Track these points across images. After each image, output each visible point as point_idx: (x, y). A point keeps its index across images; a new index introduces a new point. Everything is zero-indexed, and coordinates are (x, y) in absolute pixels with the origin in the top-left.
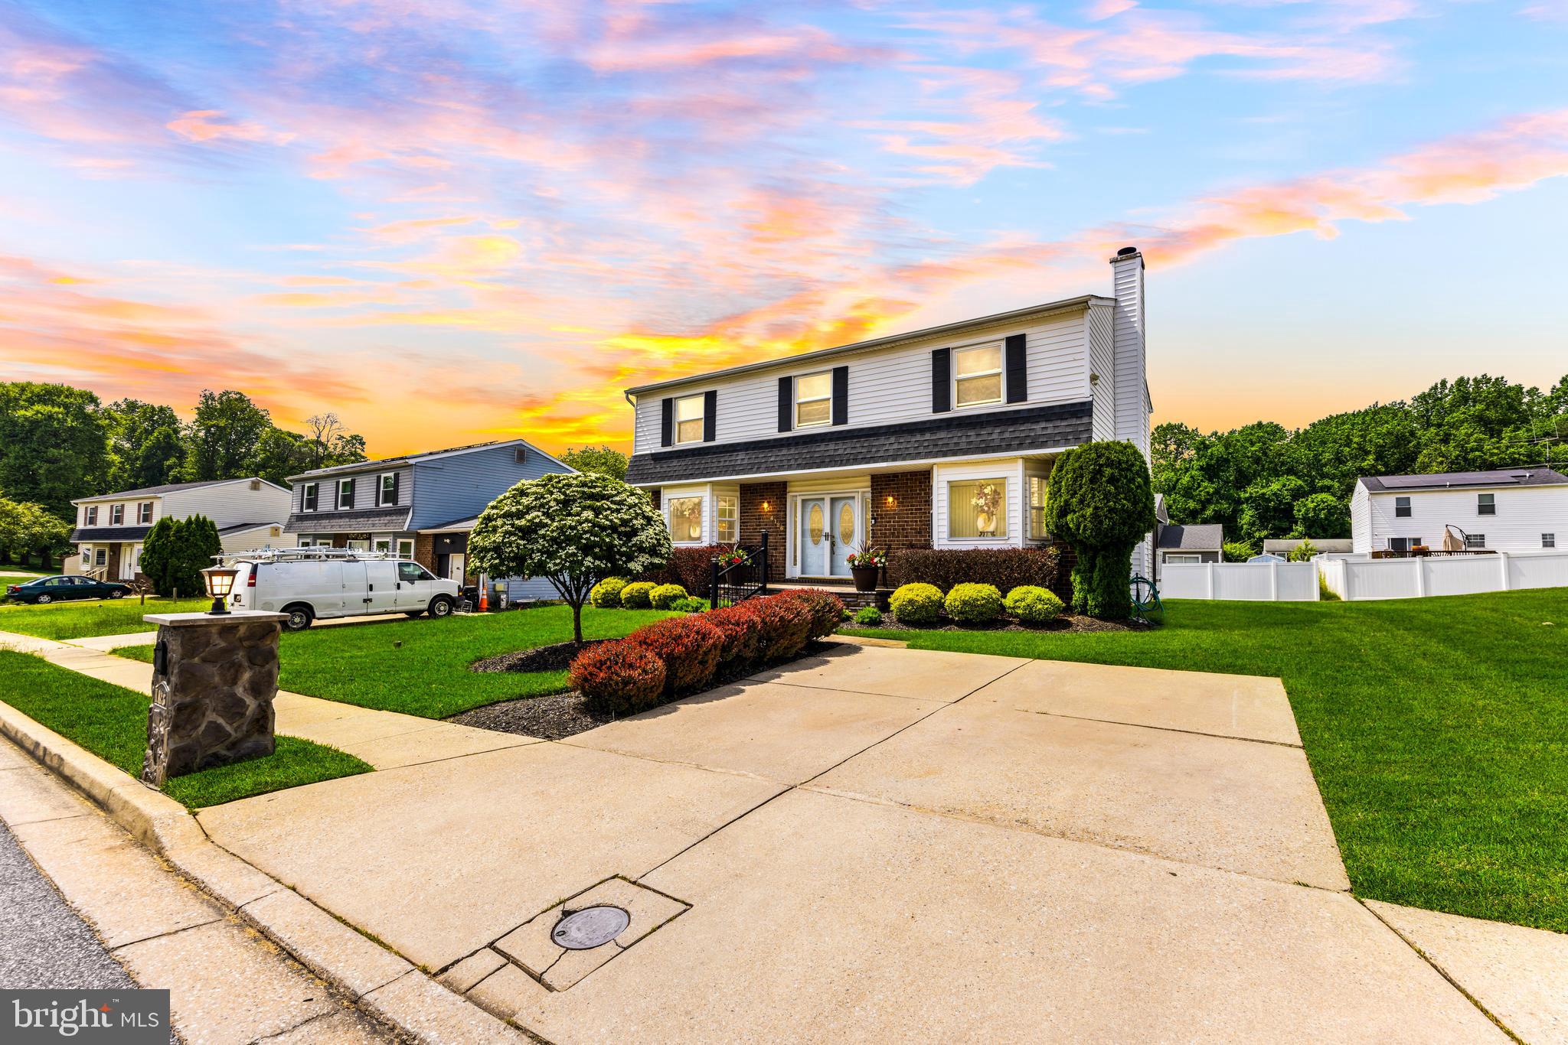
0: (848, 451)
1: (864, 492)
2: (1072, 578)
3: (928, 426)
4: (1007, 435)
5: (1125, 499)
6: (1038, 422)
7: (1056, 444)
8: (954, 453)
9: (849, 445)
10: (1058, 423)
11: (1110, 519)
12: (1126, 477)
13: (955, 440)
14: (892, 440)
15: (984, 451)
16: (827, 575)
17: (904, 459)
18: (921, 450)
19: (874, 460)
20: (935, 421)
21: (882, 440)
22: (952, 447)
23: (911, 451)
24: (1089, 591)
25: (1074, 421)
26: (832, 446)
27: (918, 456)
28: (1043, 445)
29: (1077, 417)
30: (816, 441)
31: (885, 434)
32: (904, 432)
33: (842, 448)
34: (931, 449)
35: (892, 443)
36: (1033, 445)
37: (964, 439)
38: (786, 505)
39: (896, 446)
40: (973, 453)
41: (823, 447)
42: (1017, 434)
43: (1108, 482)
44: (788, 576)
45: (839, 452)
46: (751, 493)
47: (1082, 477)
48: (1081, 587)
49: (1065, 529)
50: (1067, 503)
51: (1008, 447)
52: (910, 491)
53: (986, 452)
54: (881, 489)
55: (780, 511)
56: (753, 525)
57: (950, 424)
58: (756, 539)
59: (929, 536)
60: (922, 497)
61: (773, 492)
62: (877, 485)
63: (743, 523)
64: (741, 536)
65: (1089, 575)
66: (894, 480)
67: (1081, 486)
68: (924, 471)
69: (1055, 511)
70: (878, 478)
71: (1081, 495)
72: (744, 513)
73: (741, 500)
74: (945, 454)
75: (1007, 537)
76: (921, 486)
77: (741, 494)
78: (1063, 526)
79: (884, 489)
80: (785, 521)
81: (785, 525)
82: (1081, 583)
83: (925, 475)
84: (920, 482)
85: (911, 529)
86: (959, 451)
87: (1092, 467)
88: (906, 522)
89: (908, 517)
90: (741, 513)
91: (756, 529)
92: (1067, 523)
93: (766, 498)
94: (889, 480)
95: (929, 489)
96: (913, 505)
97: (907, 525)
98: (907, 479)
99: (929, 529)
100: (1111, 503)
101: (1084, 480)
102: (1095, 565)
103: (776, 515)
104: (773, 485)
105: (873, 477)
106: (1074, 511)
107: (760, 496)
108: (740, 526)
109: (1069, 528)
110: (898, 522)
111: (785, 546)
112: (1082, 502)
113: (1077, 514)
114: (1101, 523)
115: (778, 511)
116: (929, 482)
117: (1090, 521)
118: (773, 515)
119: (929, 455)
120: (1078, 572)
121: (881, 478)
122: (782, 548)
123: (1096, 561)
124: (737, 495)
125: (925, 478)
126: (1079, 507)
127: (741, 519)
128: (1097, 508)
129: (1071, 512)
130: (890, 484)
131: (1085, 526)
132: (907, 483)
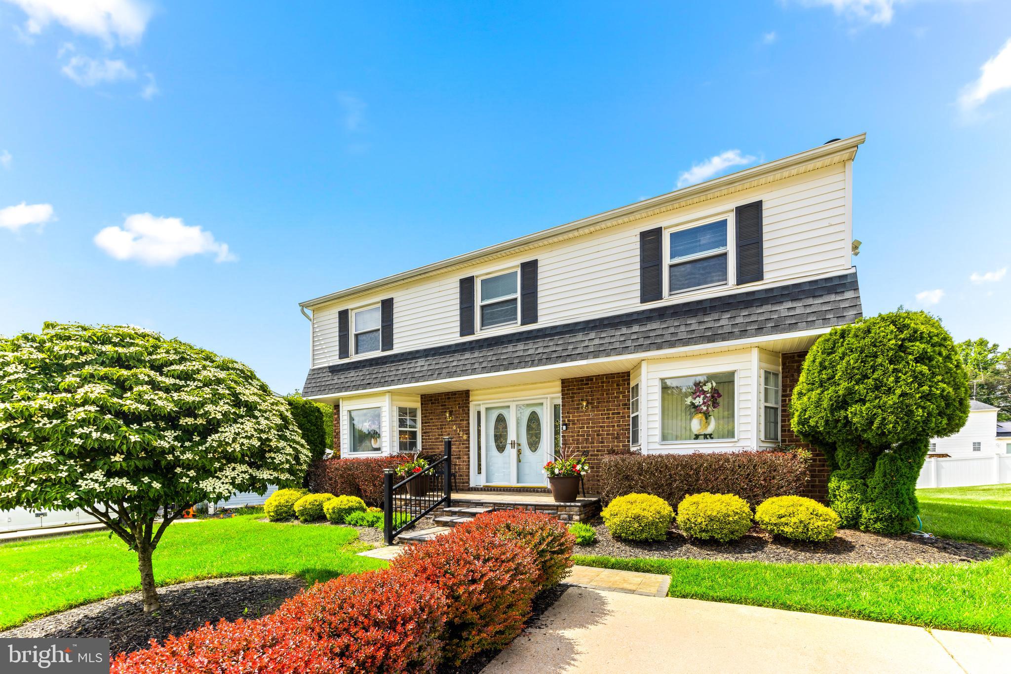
0: (540, 351)
1: (552, 398)
2: (832, 485)
3: (635, 317)
4: (739, 320)
5: (943, 381)
6: (782, 302)
7: (810, 324)
8: (672, 344)
9: (540, 344)
10: (810, 301)
11: (923, 408)
12: (940, 354)
13: (672, 330)
14: (592, 335)
15: (711, 339)
16: (514, 484)
17: (608, 355)
18: (629, 343)
19: (570, 357)
20: (643, 312)
21: (580, 337)
22: (668, 338)
23: (617, 345)
24: (862, 502)
25: (833, 298)
26: (521, 346)
27: (625, 350)
28: (793, 327)
29: (836, 293)
30: (502, 343)
31: (583, 329)
32: (605, 326)
33: (532, 348)
34: (641, 341)
35: (593, 339)
36: (778, 327)
37: (683, 328)
38: (469, 414)
39: (597, 342)
40: (696, 343)
41: (510, 348)
42: (753, 318)
43: (917, 360)
44: (472, 485)
45: (530, 352)
46: (432, 403)
47: (876, 356)
48: (849, 495)
49: (839, 425)
50: (850, 392)
51: (744, 333)
52: (607, 394)
53: (713, 341)
54: (572, 393)
55: (463, 420)
56: (435, 435)
57: (662, 314)
58: (438, 449)
59: (629, 441)
60: (621, 401)
61: (455, 401)
62: (568, 390)
63: (425, 433)
64: (422, 446)
65: (860, 481)
66: (587, 384)
67: (874, 369)
68: (623, 373)
69: (825, 404)
70: (569, 382)
71: (875, 380)
72: (426, 423)
73: (422, 410)
74: (659, 347)
75: (736, 439)
76: (619, 389)
77: (422, 404)
78: (837, 421)
79: (575, 393)
80: (469, 430)
81: (468, 434)
82: (850, 491)
83: (624, 377)
84: (618, 385)
85: (608, 434)
86: (678, 343)
87: (893, 342)
88: (601, 427)
89: (603, 422)
90: (422, 423)
91: (438, 438)
92: (846, 417)
93: (448, 409)
94: (582, 384)
95: (629, 392)
96: (610, 410)
97: (603, 431)
98: (603, 382)
99: (629, 433)
100: (925, 388)
101: (879, 360)
102: (872, 469)
103: (460, 424)
104: (455, 394)
105: (563, 381)
106: (863, 401)
107: (442, 406)
108: (422, 436)
109: (848, 422)
110: (592, 427)
111: (469, 455)
112: (877, 388)
113: (868, 405)
114: (910, 413)
115: (461, 420)
116: (629, 384)
117: (892, 413)
118: (456, 424)
119: (639, 348)
120: (842, 478)
121: (572, 382)
122: (465, 457)
123: (874, 465)
124: (418, 405)
125: (624, 380)
126: (871, 395)
127: (422, 430)
128: (903, 394)
129: (857, 402)
130: (583, 388)
131: (884, 419)
132: (603, 386)
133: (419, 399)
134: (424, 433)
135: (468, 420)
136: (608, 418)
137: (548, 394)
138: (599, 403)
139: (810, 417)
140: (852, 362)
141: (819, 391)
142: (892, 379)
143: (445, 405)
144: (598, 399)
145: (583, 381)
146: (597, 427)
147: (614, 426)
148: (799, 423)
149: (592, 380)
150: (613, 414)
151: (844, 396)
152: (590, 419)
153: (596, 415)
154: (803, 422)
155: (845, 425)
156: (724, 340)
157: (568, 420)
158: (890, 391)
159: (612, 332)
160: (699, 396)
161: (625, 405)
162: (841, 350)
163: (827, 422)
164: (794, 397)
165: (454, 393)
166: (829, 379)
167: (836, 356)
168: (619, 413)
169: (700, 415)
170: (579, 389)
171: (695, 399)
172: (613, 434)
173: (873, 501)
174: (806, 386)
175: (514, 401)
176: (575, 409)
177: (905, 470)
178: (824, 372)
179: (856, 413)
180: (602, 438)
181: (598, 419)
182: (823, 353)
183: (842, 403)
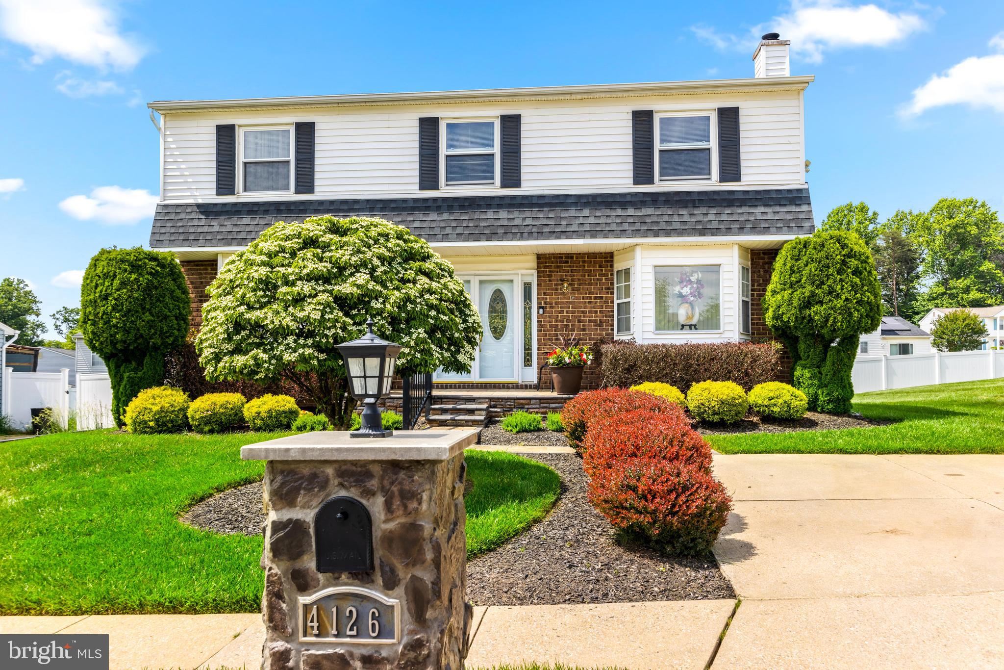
1: (526, 275)
2: (797, 373)
3: (629, 199)
4: (724, 217)
6: (757, 206)
8: (668, 233)
13: (666, 218)
14: (586, 212)
15: (702, 232)
16: (476, 379)
18: (626, 226)
20: (637, 194)
22: (663, 226)
23: (614, 227)
24: (819, 387)
25: (793, 209)
27: (623, 233)
28: (765, 230)
34: (638, 226)
35: (587, 216)
37: (676, 218)
39: (592, 220)
40: (689, 235)
45: (516, 222)
47: (828, 267)
48: (810, 382)
49: (805, 321)
50: (813, 294)
51: (728, 231)
52: (589, 275)
53: (704, 235)
54: (550, 271)
57: (655, 199)
59: (612, 330)
60: (603, 284)
62: (545, 267)
65: (817, 370)
66: (567, 262)
67: (828, 277)
68: (605, 253)
69: (795, 303)
70: (546, 258)
71: (829, 286)
74: (656, 234)
75: (721, 331)
76: (602, 270)
78: (804, 318)
79: (553, 272)
82: (810, 378)
83: (606, 257)
84: (600, 266)
85: (590, 321)
86: (673, 232)
87: (839, 257)
88: (583, 312)
89: (585, 307)
92: (810, 315)
94: (560, 262)
95: (612, 275)
96: (593, 293)
97: (584, 317)
98: (584, 262)
99: (612, 320)
100: (859, 295)
101: (831, 271)
102: (824, 360)
105: (539, 256)
106: (821, 303)
109: (811, 320)
110: (573, 312)
112: (830, 293)
113: (824, 306)
114: (850, 315)
116: (612, 266)
117: (840, 314)
119: (637, 233)
120: (804, 367)
121: (550, 258)
123: (826, 356)
125: (608, 261)
126: (827, 299)
128: (847, 300)
129: (817, 303)
130: (562, 267)
131: (835, 318)
132: (584, 266)
136: (590, 303)
137: (520, 269)
138: (580, 284)
139: (783, 313)
140: (813, 270)
141: (790, 292)
142: (839, 287)
144: (579, 280)
145: (562, 258)
146: (578, 312)
147: (596, 312)
148: (773, 318)
149: (572, 258)
150: (595, 298)
151: (809, 297)
152: (570, 303)
153: (577, 298)
154: (776, 317)
155: (809, 321)
156: (713, 234)
157: (546, 303)
158: (838, 296)
159: (608, 212)
160: (686, 286)
161: (608, 289)
162: (805, 258)
163: (796, 317)
164: (768, 294)
166: (797, 282)
167: (801, 263)
168: (602, 298)
169: (686, 305)
170: (558, 267)
171: (682, 288)
172: (595, 321)
173: (826, 386)
174: (779, 287)
176: (552, 289)
177: (846, 360)
178: (793, 275)
179: (817, 312)
180: (584, 324)
181: (580, 303)
182: (792, 259)
183: (807, 304)
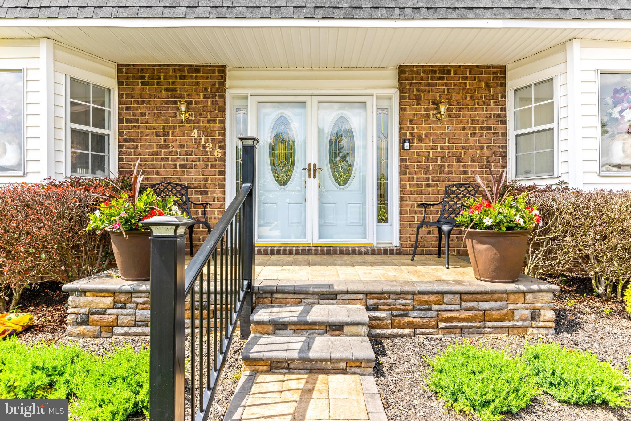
1: (379, 97)
16: (314, 240)
38: (224, 110)
46: (143, 84)
52: (471, 97)
54: (418, 91)
55: (214, 121)
56: (151, 147)
58: (158, 173)
60: (492, 109)
61: (197, 84)
62: (411, 84)
63: (126, 141)
64: (120, 167)
66: (441, 78)
68: (494, 67)
70: (413, 72)
72: (128, 121)
73: (120, 96)
76: (490, 91)
77: (120, 83)
79: (423, 91)
80: (224, 140)
81: (223, 147)
83: (496, 73)
84: (487, 85)
85: (473, 160)
88: (464, 148)
89: (467, 141)
90: (120, 121)
91: (157, 153)
93: (181, 97)
94: (433, 78)
95: (504, 97)
96: (477, 122)
97: (465, 154)
98: (465, 78)
103: (206, 128)
104: (198, 71)
105: (402, 70)
107: (167, 90)
108: (120, 147)
110: (450, 148)
111: (223, 186)
115: (209, 121)
116: (503, 85)
118: (199, 128)
121: (418, 72)
122: (218, 191)
124: (112, 83)
125: (497, 78)
127: (120, 134)
130: (435, 85)
132: (466, 84)
133: (114, 72)
134: (124, 141)
135: (223, 122)
136: (473, 135)
137: (375, 88)
138: (460, 109)
143: (175, 90)
144: (458, 103)
145: (435, 72)
146: (457, 148)
147: (482, 148)
149: (449, 72)
150: (481, 128)
152: (446, 135)
153: (456, 129)
157: (412, 134)
161: (499, 116)
165: (195, 69)
168: (489, 128)
170: (429, 85)
172: (481, 160)
175: (312, 95)
176: (422, 116)
180: (465, 166)
181: (459, 135)
